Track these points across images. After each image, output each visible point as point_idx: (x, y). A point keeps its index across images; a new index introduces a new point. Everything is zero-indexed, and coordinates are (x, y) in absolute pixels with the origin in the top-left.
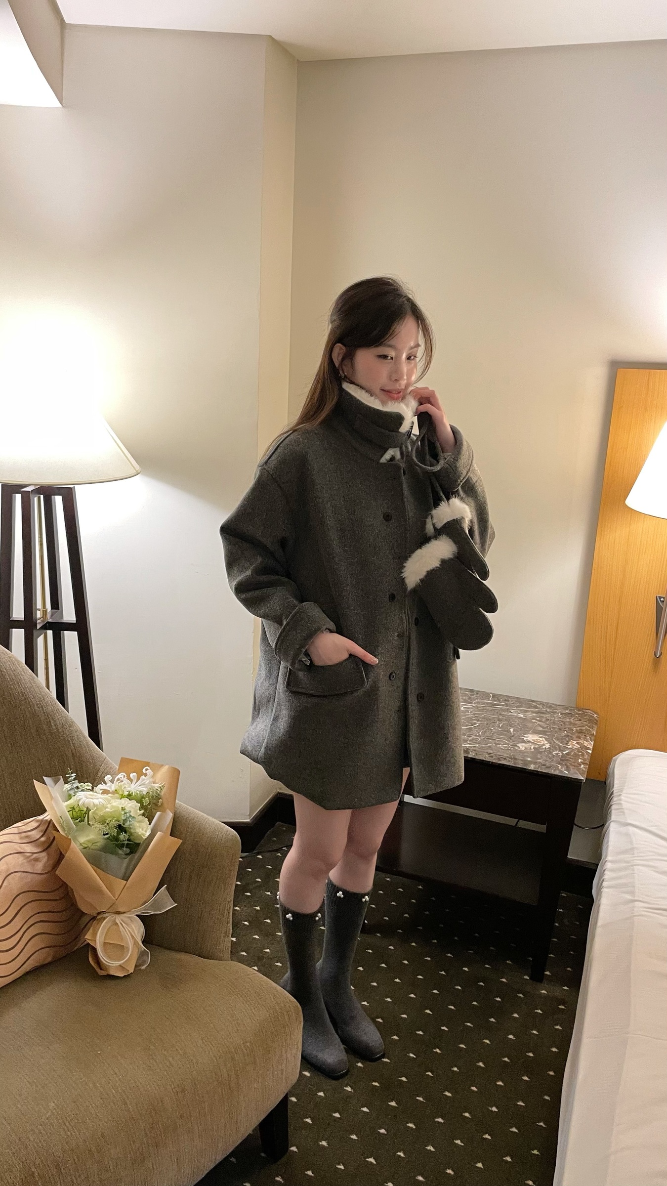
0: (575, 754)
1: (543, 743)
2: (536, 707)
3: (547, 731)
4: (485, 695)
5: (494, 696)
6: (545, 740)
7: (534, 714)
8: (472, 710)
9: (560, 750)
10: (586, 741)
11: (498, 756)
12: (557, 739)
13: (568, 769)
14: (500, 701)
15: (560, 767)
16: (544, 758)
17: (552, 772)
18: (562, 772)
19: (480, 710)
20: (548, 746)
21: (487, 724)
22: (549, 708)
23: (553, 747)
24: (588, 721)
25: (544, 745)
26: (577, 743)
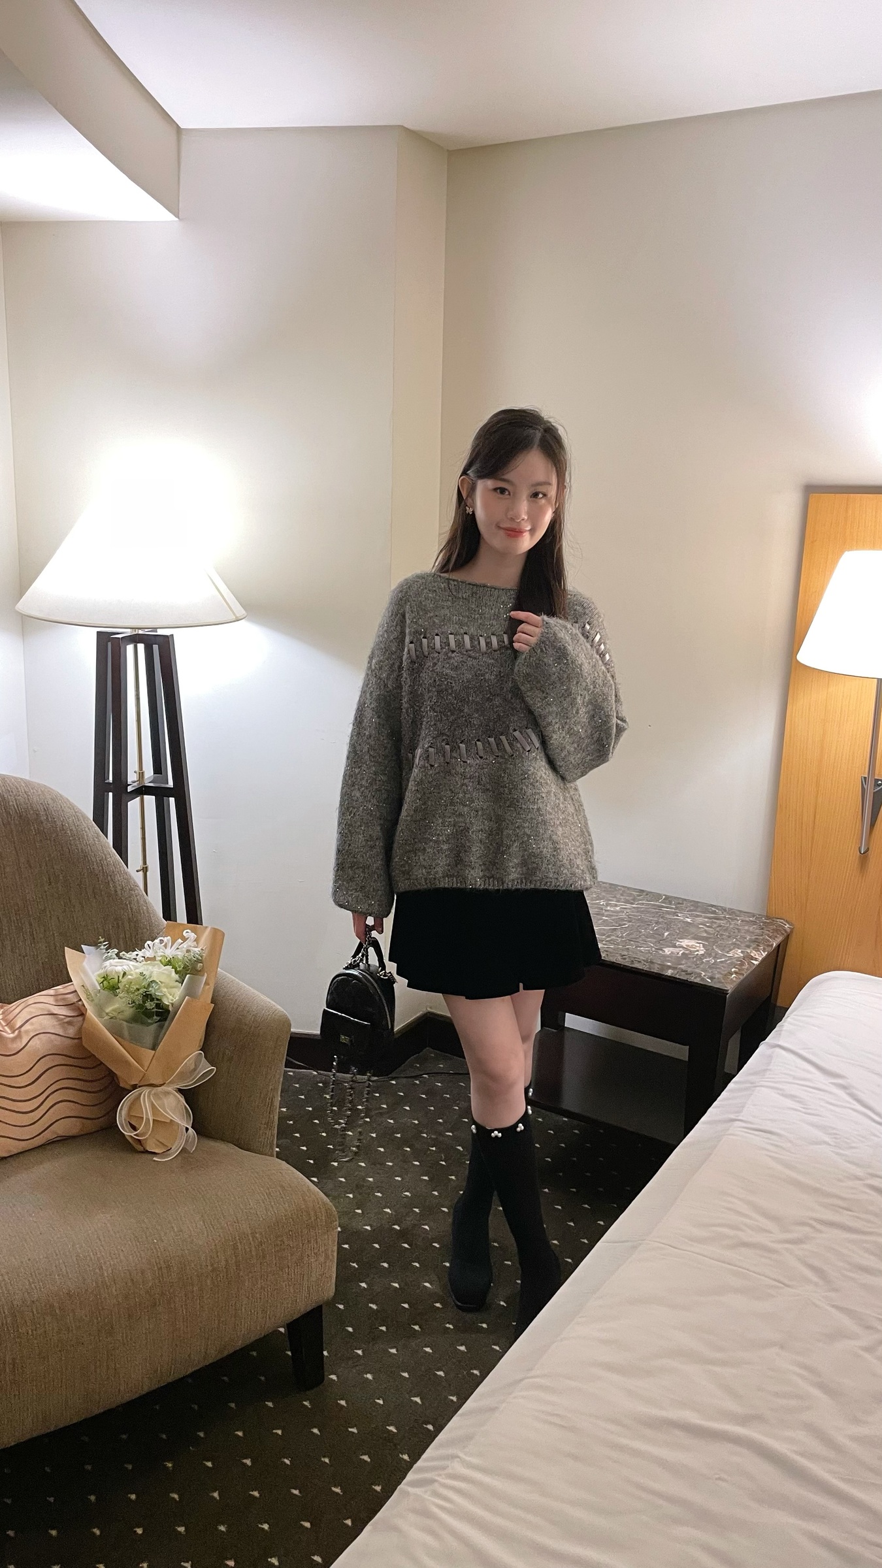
0: (731, 963)
1: (698, 948)
2: (714, 912)
3: (710, 938)
4: (657, 896)
5: (668, 899)
6: (701, 945)
7: (706, 920)
8: (628, 911)
9: (715, 958)
10: (756, 951)
11: (632, 959)
12: (718, 946)
13: (710, 978)
14: (670, 903)
15: (703, 974)
16: (689, 964)
17: (692, 979)
18: (703, 979)
19: (638, 912)
20: (702, 952)
21: (638, 926)
22: (730, 915)
23: (708, 954)
24: (771, 931)
25: (698, 951)
26: (742, 952)
